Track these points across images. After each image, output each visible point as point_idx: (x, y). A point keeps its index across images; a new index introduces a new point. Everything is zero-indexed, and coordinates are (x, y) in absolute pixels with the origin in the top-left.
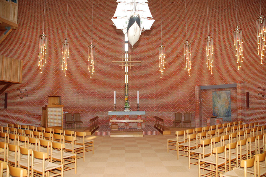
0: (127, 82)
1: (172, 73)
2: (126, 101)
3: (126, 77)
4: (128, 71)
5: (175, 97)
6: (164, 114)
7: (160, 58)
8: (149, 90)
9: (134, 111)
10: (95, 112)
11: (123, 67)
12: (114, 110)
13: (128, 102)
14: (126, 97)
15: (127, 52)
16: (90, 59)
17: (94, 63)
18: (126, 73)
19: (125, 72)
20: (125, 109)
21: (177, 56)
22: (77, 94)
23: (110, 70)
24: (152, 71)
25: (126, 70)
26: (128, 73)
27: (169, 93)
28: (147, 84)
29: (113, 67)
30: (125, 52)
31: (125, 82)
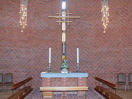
0: (65, 41)
1: (112, 31)
2: (63, 60)
3: (64, 35)
4: (66, 28)
5: (116, 56)
6: (105, 74)
7: (102, 11)
8: (88, 48)
9: (73, 72)
10: (30, 72)
11: (60, 23)
12: (49, 71)
13: (66, 61)
14: (63, 56)
15: (64, 10)
16: (22, 11)
17: (26, 15)
18: (64, 32)
19: (63, 29)
20: (62, 70)
21: (117, 12)
22: (10, 52)
23: (47, 27)
24: (91, 29)
25: (64, 28)
26: (66, 31)
27: (110, 51)
28: (86, 42)
29: (50, 25)
30: (63, 10)
31: (63, 41)
